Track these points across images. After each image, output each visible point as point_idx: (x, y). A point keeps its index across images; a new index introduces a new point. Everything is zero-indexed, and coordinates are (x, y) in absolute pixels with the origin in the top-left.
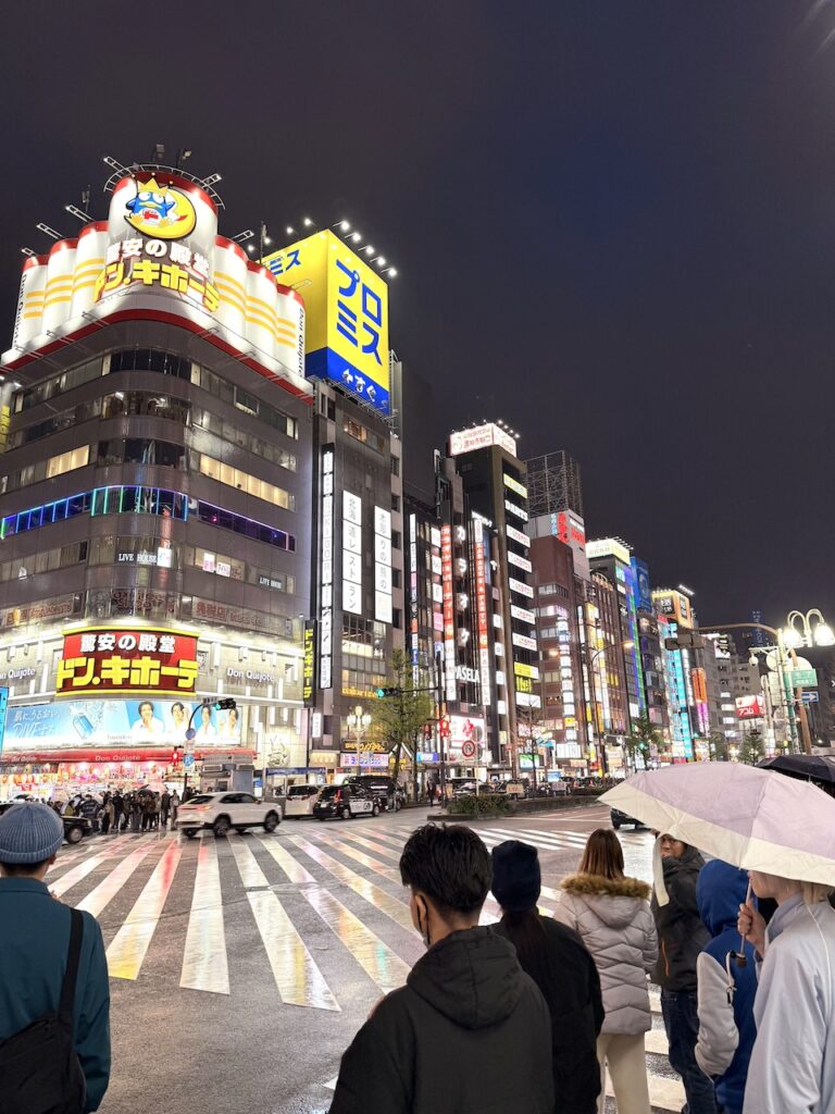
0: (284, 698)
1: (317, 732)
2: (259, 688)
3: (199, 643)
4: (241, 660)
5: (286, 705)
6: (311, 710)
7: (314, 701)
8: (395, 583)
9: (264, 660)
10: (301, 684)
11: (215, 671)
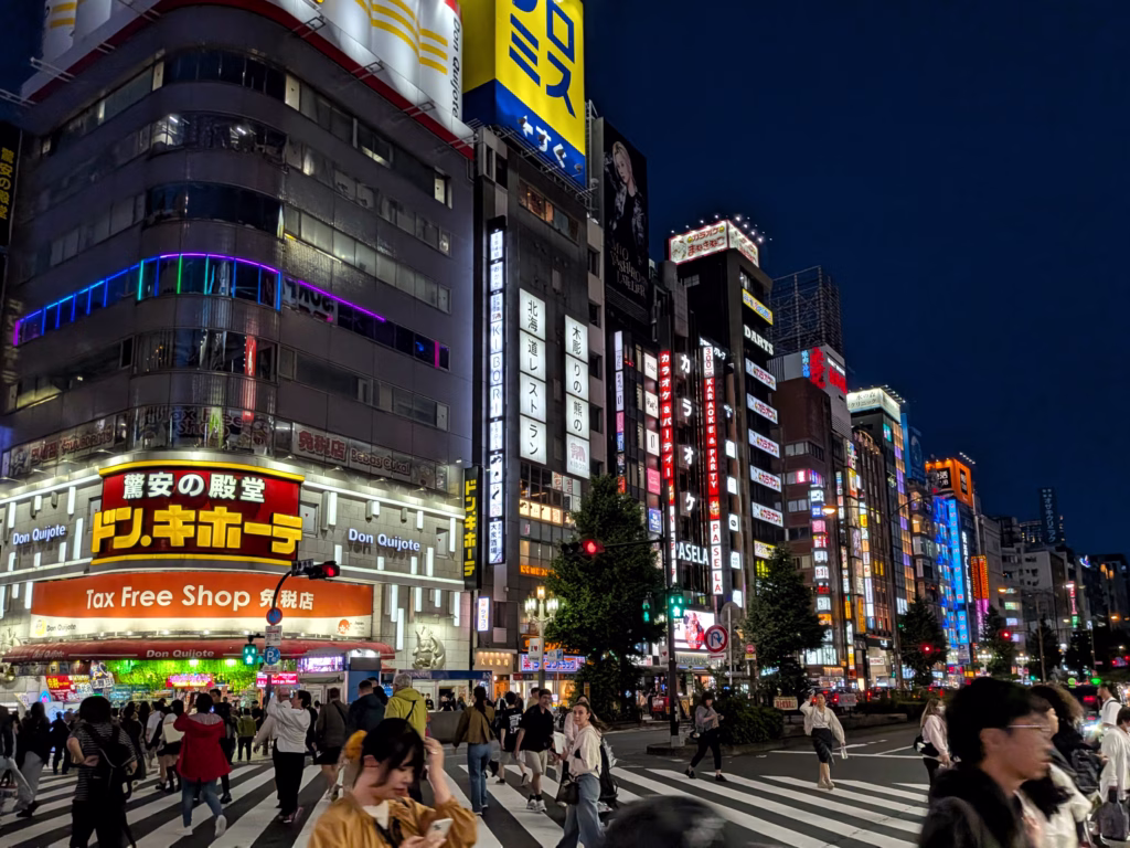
0: (434, 576)
1: (483, 625)
2: (398, 560)
3: (303, 492)
4: (369, 519)
5: (438, 585)
6: (476, 592)
7: (480, 580)
8: (594, 425)
9: (404, 521)
10: (459, 558)
11: (330, 532)
